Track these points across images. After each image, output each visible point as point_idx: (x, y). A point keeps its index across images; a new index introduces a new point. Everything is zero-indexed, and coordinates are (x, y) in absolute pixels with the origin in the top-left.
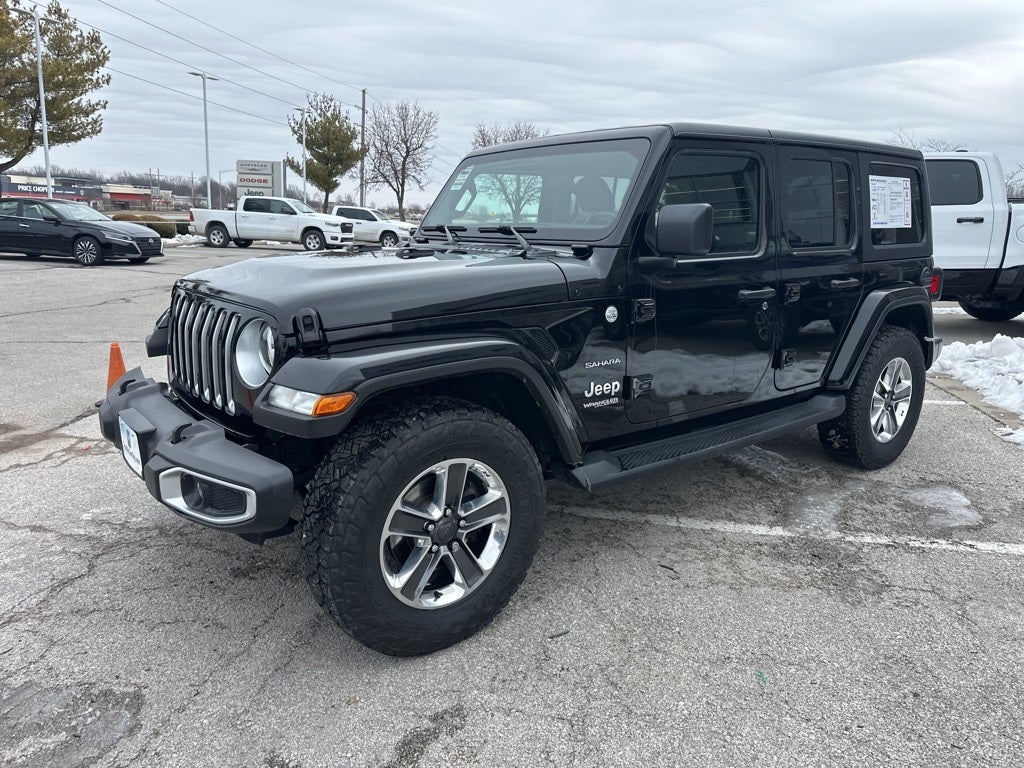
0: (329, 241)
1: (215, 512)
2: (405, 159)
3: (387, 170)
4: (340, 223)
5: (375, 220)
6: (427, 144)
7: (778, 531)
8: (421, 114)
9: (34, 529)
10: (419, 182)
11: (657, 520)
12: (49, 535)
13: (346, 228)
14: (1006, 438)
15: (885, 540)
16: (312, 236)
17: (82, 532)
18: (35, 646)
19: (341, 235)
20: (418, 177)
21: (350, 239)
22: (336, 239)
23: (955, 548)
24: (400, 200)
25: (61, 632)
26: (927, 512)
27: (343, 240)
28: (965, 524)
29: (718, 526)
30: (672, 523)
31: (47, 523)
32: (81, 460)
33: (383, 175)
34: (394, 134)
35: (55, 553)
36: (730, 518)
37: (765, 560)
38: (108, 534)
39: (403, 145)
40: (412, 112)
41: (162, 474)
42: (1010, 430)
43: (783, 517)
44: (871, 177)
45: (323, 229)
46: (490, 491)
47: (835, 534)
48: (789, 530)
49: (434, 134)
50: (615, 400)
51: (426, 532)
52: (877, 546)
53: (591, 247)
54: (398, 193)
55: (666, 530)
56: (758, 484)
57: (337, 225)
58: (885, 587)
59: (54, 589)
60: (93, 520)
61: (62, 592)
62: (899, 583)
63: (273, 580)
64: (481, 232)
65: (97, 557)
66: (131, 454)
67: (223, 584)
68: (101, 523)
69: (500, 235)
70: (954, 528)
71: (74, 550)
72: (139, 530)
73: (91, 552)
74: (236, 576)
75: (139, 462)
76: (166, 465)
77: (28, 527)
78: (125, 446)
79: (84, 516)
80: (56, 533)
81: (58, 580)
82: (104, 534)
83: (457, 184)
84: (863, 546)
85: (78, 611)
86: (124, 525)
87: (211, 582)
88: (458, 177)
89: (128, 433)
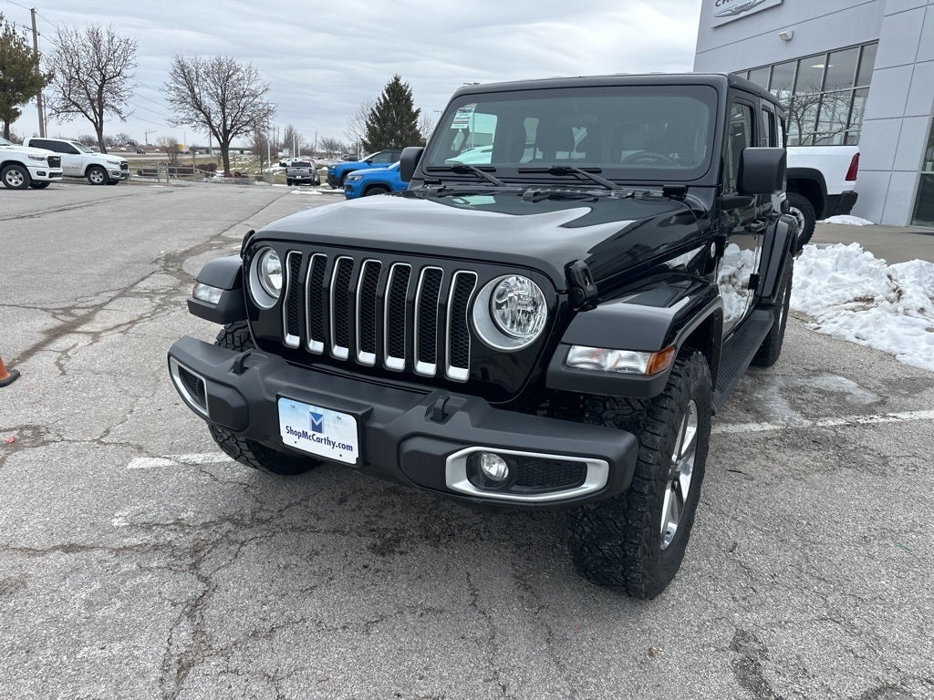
0: (35, 177)
1: (527, 489)
2: (101, 87)
3: (80, 98)
4: (47, 156)
5: (78, 153)
6: (125, 72)
7: (767, 427)
8: (116, 40)
9: (69, 549)
10: (119, 112)
12: (98, 553)
13: (53, 162)
14: (817, 331)
15: (841, 422)
16: (13, 172)
17: (134, 541)
19: (49, 170)
20: (118, 107)
21: (59, 174)
22: (44, 174)
23: (887, 421)
24: (99, 130)
26: (841, 396)
27: (52, 175)
28: (874, 401)
31: (76, 540)
32: (20, 455)
33: (75, 104)
34: (85, 59)
36: (724, 421)
37: (788, 451)
38: (178, 539)
39: (98, 73)
40: (105, 38)
41: (450, 458)
42: (815, 325)
45: (26, 163)
47: (807, 423)
48: (775, 424)
49: (133, 62)
52: (843, 427)
53: (687, 187)
54: (96, 125)
57: (43, 159)
58: (885, 460)
59: (191, 616)
60: (132, 525)
61: (206, 617)
62: (888, 454)
63: (425, 550)
64: (520, 172)
65: (194, 566)
66: (319, 440)
67: (379, 565)
68: (148, 527)
69: (548, 176)
70: (870, 405)
71: (155, 564)
72: (205, 526)
73: (179, 563)
74: (383, 554)
75: (350, 448)
76: (451, 447)
77: (56, 548)
78: (291, 431)
79: (116, 522)
80: (104, 548)
81: (181, 603)
82: (169, 539)
83: (457, 123)
84: (834, 428)
85: (255, 634)
86: (178, 522)
87: (365, 567)
88: (458, 115)
89: (317, 416)
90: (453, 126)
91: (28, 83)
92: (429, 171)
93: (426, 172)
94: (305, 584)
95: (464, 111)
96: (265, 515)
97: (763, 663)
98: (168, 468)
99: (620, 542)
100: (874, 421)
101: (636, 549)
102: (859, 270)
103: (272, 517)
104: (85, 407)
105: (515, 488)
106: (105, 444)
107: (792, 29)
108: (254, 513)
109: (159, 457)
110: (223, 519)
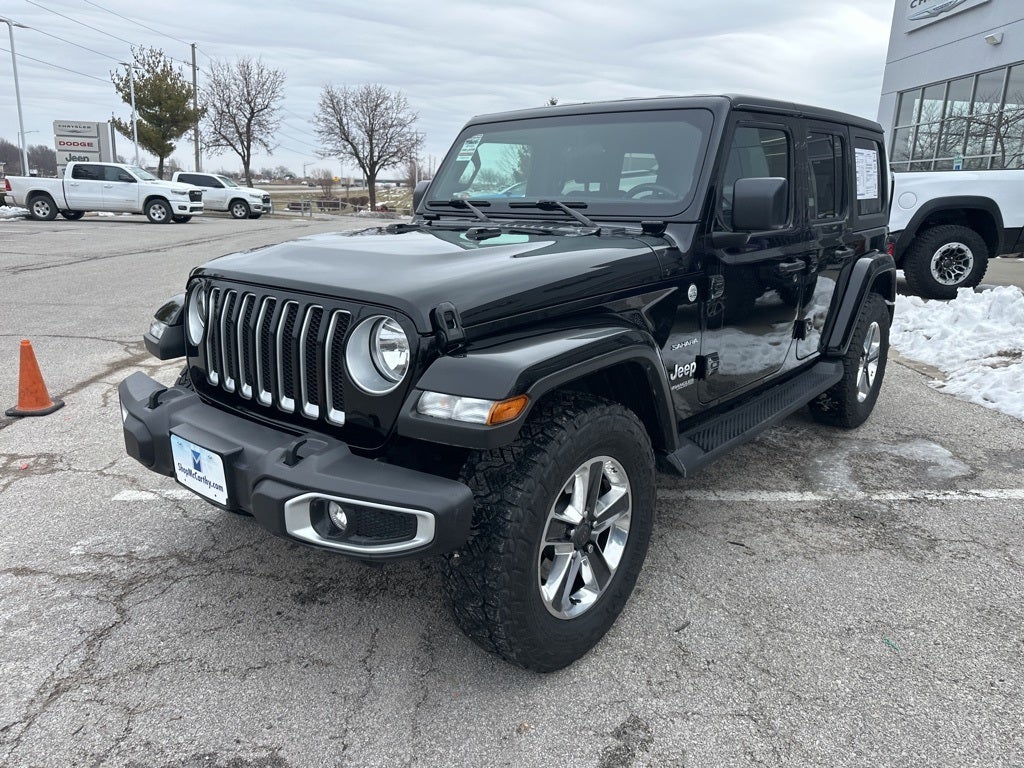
0: (177, 211)
1: (365, 540)
2: (250, 120)
3: (230, 132)
4: (188, 191)
5: (223, 187)
6: (273, 105)
7: (809, 496)
8: (265, 72)
9: (18, 572)
10: (266, 146)
11: (697, 495)
12: (42, 578)
13: (194, 196)
14: (941, 390)
15: (905, 496)
16: (157, 206)
17: (82, 570)
18: (110, 718)
19: (190, 205)
20: (265, 140)
21: (200, 209)
22: (185, 208)
23: (965, 498)
24: (247, 164)
25: (133, 697)
26: (922, 467)
27: (192, 209)
28: (960, 474)
29: (755, 495)
30: (712, 497)
31: (30, 564)
32: (26, 481)
33: (225, 138)
34: (235, 92)
35: (64, 600)
36: (761, 488)
37: (817, 526)
38: (121, 571)
39: (247, 106)
40: (255, 71)
41: (288, 503)
42: (941, 383)
43: (807, 483)
44: (857, 150)
45: (169, 198)
46: (613, 487)
47: (861, 495)
48: (819, 494)
49: (281, 94)
50: (691, 381)
51: (568, 538)
52: (902, 503)
53: (666, 223)
54: (243, 158)
55: (712, 506)
56: (764, 450)
57: (184, 193)
58: (932, 543)
59: (90, 645)
60: (87, 554)
61: (104, 646)
62: (942, 536)
63: (348, 602)
64: (512, 207)
65: (120, 598)
66: (200, 479)
67: (294, 613)
68: (100, 557)
69: (538, 211)
70: (953, 479)
71: (87, 593)
72: (152, 560)
73: (109, 593)
74: (303, 603)
75: (220, 488)
76: (291, 491)
77: (9, 570)
78: (181, 469)
79: (74, 550)
80: (50, 574)
81: (88, 632)
82: (112, 570)
83: (463, 154)
84: (890, 504)
85: (138, 668)
86: (130, 556)
87: (279, 613)
88: (464, 147)
89: (196, 455)
90: (459, 159)
91: (181, 118)
92: (431, 205)
93: (428, 207)
94: (212, 623)
95: (471, 142)
96: (212, 554)
97: (638, 753)
98: (149, 502)
99: (480, 604)
100: (948, 497)
101: (495, 612)
102: (1013, 319)
103: (218, 557)
104: (105, 438)
105: (355, 538)
106: (105, 476)
107: (1002, 30)
108: (204, 551)
109: (147, 490)
110: (171, 555)
